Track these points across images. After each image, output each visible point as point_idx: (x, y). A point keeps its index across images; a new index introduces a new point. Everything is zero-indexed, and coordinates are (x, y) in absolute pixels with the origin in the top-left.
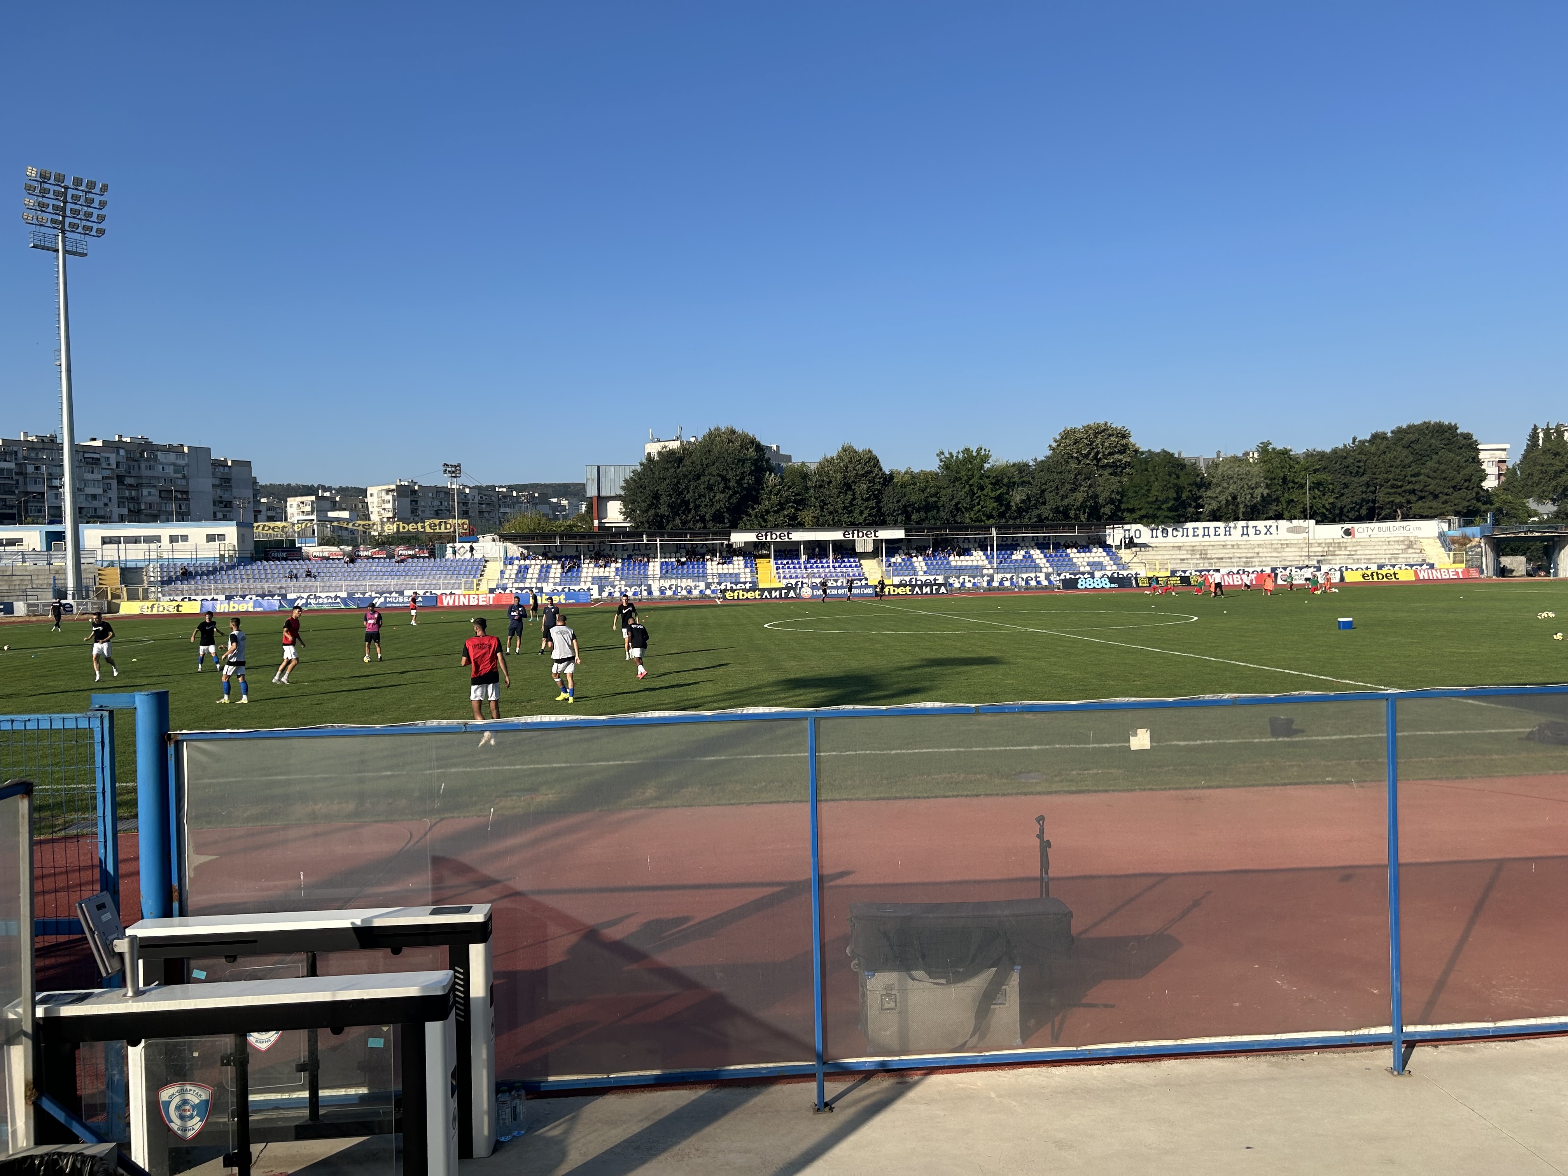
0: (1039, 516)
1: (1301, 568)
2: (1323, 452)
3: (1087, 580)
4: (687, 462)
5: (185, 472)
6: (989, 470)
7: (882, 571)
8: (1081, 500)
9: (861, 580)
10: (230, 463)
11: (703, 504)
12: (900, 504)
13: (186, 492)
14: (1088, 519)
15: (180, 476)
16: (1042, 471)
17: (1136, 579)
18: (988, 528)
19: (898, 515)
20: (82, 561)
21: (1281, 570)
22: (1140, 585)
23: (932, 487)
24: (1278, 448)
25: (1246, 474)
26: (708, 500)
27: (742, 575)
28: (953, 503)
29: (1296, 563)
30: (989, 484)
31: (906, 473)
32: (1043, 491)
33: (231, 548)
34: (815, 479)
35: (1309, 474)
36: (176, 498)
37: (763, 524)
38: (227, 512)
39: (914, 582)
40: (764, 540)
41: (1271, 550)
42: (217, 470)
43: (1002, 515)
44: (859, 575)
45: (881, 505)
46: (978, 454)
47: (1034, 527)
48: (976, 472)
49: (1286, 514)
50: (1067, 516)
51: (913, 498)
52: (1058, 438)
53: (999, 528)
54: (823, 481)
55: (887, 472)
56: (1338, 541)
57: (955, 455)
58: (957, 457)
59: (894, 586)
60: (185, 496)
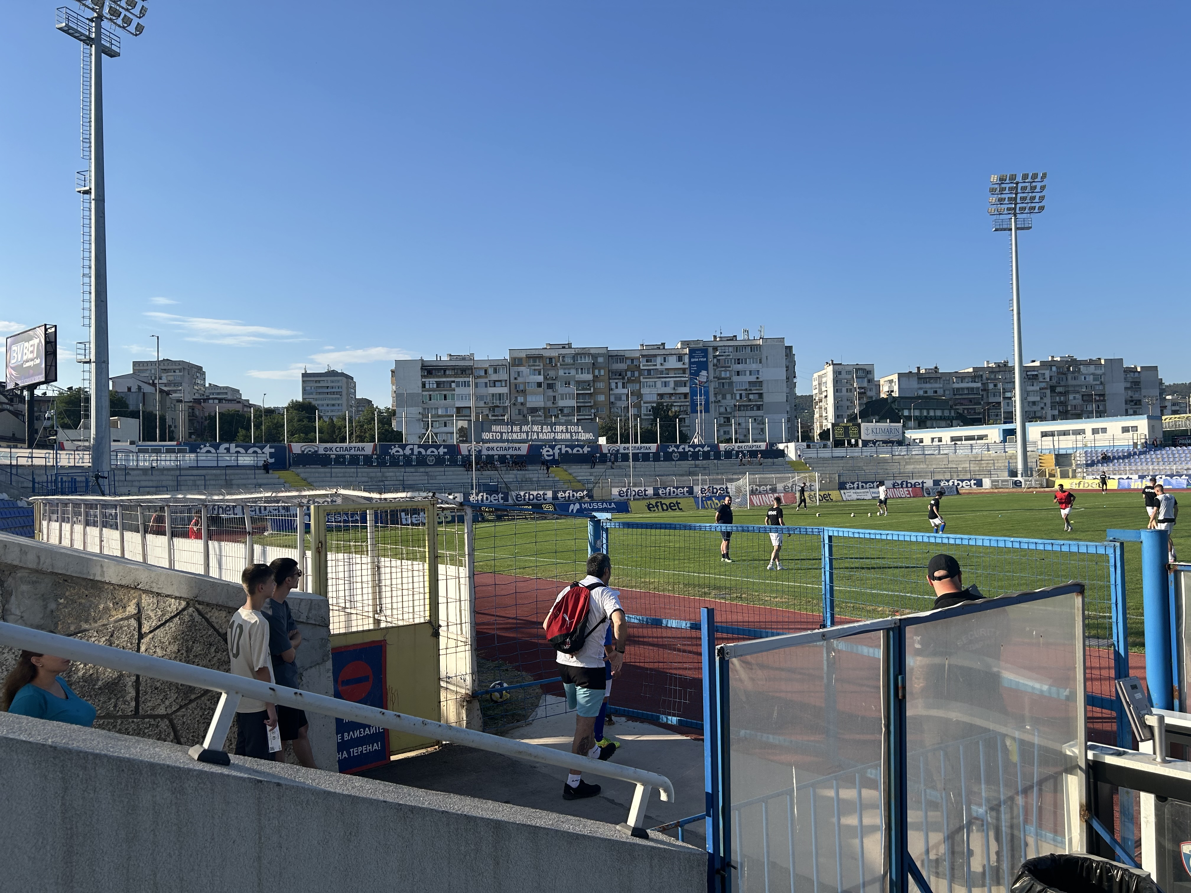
5: (1102, 380)
10: (1139, 369)
13: (1103, 395)
15: (1098, 383)
20: (1028, 449)
33: (1143, 437)
36: (1096, 401)
38: (1137, 408)
42: (1128, 376)
60: (1102, 398)
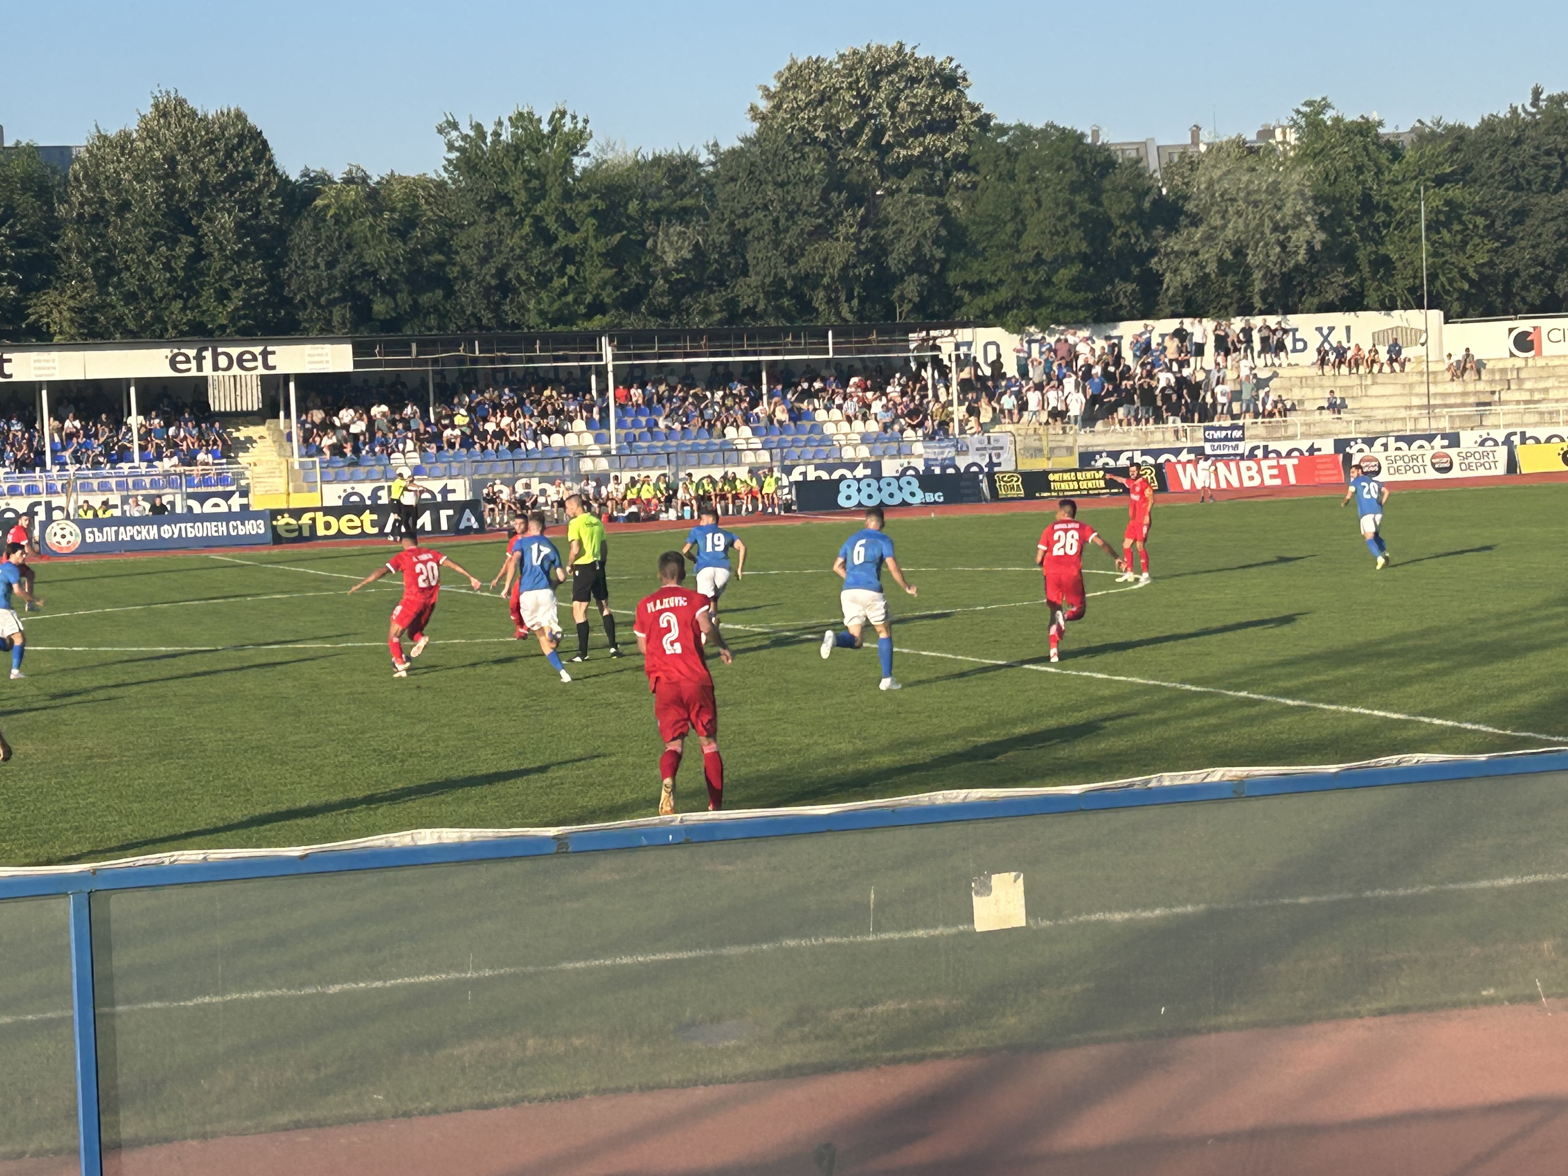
0: (731, 304)
1: (1409, 440)
2: (1461, 127)
3: (863, 484)
6: (588, 175)
7: (290, 469)
8: (839, 260)
12: (336, 271)
14: (860, 314)
16: (733, 179)
17: (991, 476)
18: (590, 341)
19: (332, 303)
21: (1361, 445)
22: (1002, 493)
23: (429, 221)
24: (1348, 119)
25: (1268, 189)
28: (491, 268)
29: (1397, 426)
30: (588, 215)
31: (349, 181)
32: (740, 236)
34: (76, 199)
35: (1426, 189)
43: (628, 303)
44: (223, 481)
45: (284, 275)
46: (554, 131)
47: (716, 337)
48: (550, 180)
49: (1372, 296)
50: (806, 307)
51: (374, 255)
52: (774, 85)
53: (622, 341)
54: (103, 202)
55: (294, 176)
56: (1501, 365)
57: (489, 129)
58: (496, 136)
59: (328, 511)
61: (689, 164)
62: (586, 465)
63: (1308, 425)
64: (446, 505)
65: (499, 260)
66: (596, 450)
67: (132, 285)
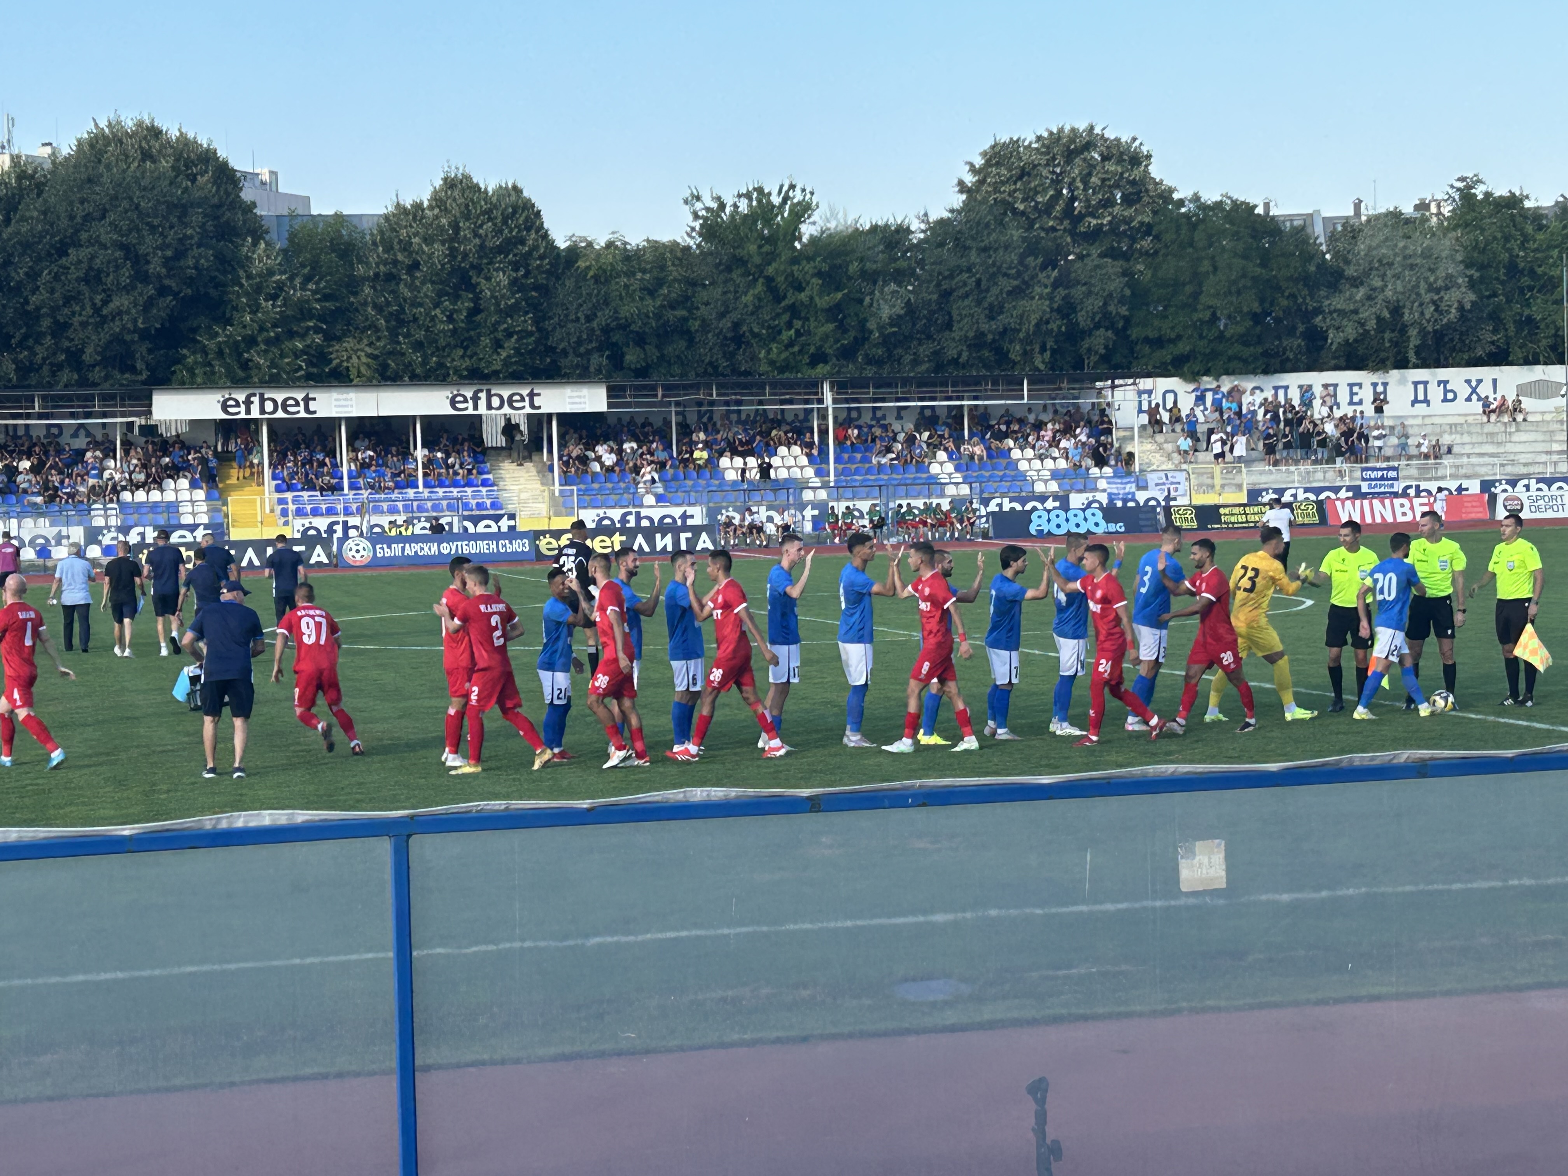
0: (937, 355)
1: (1549, 482)
3: (1053, 515)
4: (31, 209)
6: (813, 240)
7: (551, 496)
8: (1034, 317)
9: (497, 519)
11: (76, 320)
12: (595, 324)
14: (1052, 365)
16: (941, 245)
17: (1167, 510)
18: (814, 386)
19: (589, 352)
21: (1505, 486)
23: (675, 280)
24: (1497, 194)
25: (1424, 255)
26: (89, 311)
27: (185, 508)
28: (728, 322)
29: (1538, 469)
30: (813, 276)
31: (609, 247)
32: (946, 295)
34: (373, 259)
37: (241, 374)
39: (632, 524)
40: (243, 415)
41: (1480, 440)
43: (847, 354)
44: (494, 505)
45: (547, 325)
46: (784, 201)
47: (926, 385)
48: (780, 244)
50: (1002, 357)
51: (628, 310)
52: (979, 162)
53: (839, 387)
54: (395, 262)
55: (562, 244)
57: (729, 201)
58: (735, 206)
61: (903, 231)
62: (808, 495)
63: (1457, 467)
64: (685, 528)
65: (735, 316)
66: (816, 482)
67: (420, 335)
